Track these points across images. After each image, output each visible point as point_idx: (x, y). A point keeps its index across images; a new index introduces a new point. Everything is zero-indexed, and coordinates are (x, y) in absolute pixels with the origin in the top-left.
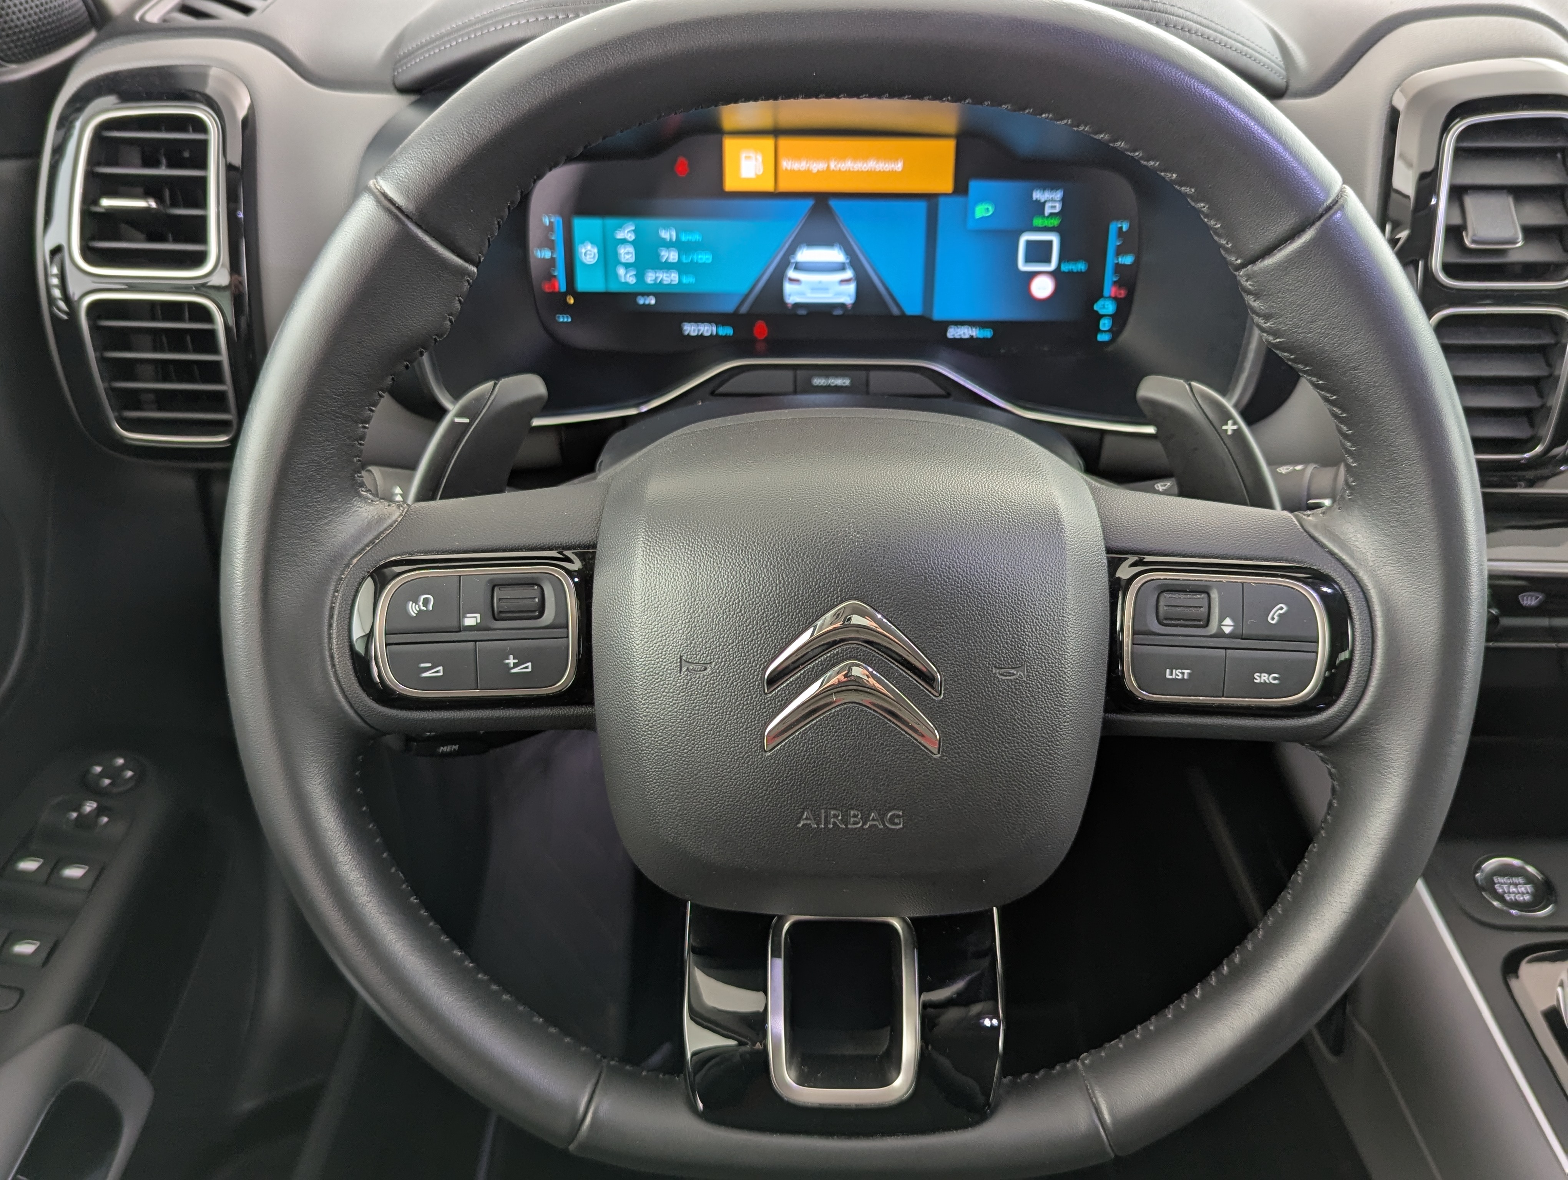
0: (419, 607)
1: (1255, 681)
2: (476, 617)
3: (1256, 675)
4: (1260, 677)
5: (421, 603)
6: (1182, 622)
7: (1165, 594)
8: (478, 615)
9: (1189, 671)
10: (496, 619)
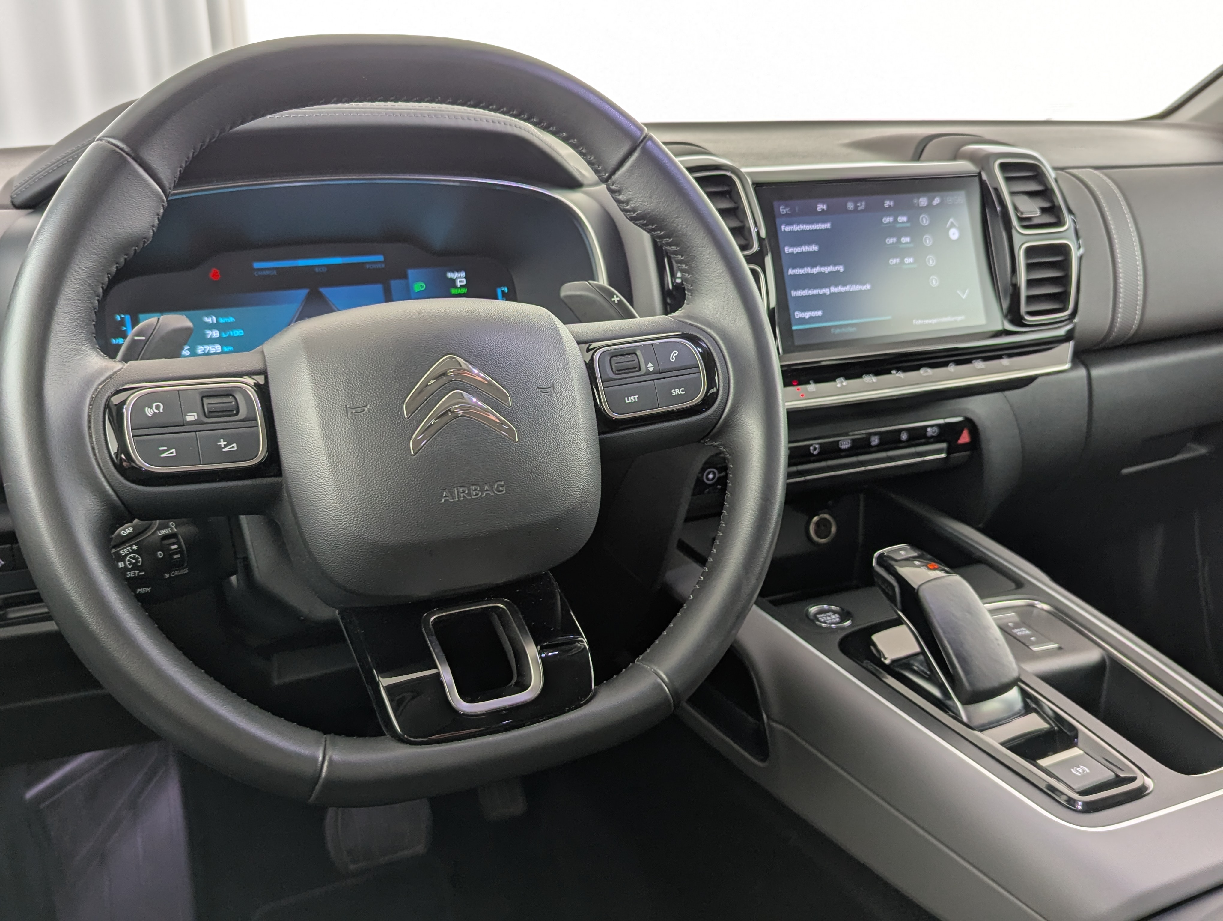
0: (153, 410)
1: (673, 394)
2: (194, 415)
3: (673, 391)
4: (675, 391)
5: (154, 408)
6: (626, 371)
7: (613, 358)
8: (195, 414)
9: (637, 396)
10: (207, 417)
